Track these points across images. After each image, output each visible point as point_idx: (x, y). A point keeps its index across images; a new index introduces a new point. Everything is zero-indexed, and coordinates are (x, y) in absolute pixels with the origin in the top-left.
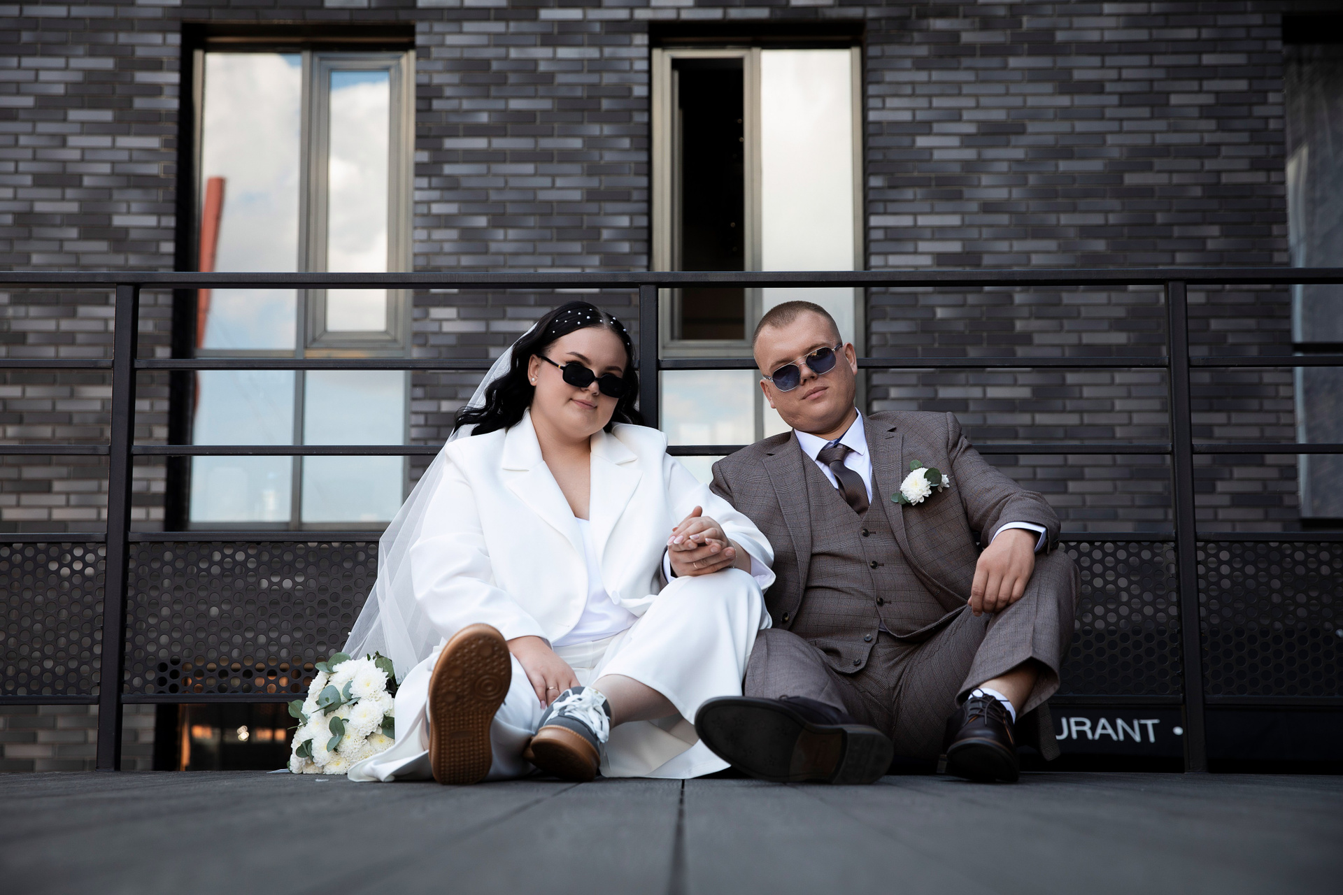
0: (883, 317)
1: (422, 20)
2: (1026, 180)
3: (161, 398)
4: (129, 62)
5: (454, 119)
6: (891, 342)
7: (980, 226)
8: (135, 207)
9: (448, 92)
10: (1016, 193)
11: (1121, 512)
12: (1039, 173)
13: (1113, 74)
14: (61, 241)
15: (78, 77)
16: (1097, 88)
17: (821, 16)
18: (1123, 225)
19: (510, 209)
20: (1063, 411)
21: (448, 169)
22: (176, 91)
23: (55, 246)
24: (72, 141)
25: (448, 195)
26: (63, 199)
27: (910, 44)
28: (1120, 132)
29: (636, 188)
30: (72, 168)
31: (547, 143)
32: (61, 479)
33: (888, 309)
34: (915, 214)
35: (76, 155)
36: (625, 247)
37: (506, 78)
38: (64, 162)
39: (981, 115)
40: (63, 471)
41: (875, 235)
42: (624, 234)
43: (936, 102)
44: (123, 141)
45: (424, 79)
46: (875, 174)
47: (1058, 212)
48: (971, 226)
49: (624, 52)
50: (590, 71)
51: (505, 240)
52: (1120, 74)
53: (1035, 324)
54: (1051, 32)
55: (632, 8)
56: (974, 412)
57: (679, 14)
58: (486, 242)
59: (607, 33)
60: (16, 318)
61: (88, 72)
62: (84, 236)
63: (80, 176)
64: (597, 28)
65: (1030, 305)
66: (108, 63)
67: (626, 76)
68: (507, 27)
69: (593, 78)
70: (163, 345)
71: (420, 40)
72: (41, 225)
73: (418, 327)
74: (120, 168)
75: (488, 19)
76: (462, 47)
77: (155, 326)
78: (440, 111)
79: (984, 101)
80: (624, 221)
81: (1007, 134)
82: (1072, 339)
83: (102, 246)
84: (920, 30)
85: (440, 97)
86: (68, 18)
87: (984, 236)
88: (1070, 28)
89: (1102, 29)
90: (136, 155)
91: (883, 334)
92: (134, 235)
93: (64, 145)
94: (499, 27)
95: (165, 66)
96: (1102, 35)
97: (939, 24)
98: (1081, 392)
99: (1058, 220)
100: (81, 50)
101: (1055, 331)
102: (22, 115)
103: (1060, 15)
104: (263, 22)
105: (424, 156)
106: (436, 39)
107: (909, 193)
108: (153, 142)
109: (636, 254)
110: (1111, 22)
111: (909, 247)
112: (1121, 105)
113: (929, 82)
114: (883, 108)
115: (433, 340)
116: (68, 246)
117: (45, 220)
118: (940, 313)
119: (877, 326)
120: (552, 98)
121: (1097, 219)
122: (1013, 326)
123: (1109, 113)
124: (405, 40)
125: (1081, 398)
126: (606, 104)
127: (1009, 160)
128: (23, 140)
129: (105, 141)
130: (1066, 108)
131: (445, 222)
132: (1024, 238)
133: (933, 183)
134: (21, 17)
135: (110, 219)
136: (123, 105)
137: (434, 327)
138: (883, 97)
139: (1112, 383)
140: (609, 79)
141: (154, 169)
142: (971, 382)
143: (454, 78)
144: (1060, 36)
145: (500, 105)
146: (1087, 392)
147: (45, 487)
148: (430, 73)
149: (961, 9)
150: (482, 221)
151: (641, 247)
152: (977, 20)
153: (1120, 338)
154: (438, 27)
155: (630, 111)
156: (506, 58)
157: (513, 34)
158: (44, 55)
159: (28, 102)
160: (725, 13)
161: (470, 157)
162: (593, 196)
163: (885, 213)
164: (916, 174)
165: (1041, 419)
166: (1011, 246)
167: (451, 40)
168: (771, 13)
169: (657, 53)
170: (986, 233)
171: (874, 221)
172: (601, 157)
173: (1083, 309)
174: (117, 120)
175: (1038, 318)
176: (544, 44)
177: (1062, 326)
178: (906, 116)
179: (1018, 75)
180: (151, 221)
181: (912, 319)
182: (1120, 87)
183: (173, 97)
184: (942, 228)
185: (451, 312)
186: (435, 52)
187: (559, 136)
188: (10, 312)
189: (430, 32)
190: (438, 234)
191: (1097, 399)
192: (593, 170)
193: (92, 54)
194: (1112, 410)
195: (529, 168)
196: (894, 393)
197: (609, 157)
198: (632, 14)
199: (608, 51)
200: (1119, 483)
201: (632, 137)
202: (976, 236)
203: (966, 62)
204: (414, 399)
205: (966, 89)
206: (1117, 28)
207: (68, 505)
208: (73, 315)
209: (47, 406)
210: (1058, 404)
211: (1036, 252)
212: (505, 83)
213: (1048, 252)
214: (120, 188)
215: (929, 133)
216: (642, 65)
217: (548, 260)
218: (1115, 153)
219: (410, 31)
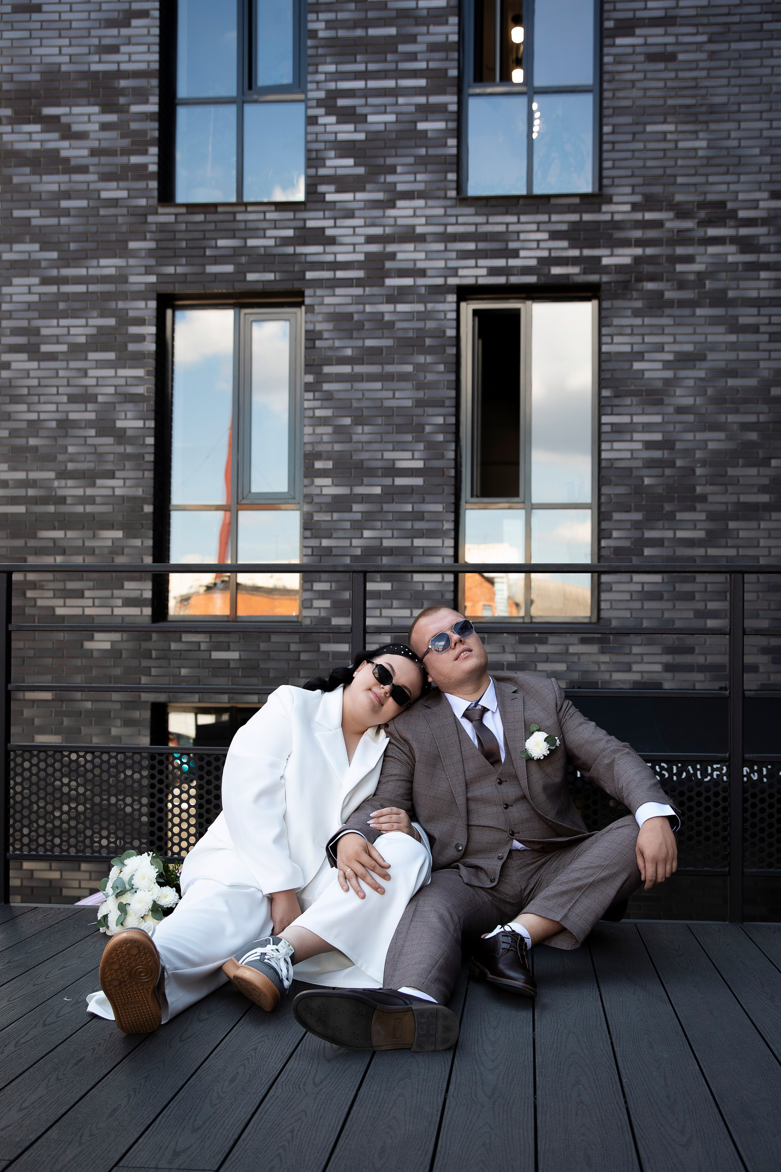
0: (609, 483)
1: (309, 288)
2: (706, 391)
3: (148, 538)
4: (125, 320)
5: (330, 353)
6: (614, 500)
7: (675, 423)
8: (129, 415)
9: (326, 335)
10: (699, 401)
11: (761, 613)
12: (714, 387)
13: (765, 320)
14: (85, 437)
15: (93, 331)
16: (755, 329)
17: (571, 281)
18: (769, 423)
19: (366, 413)
20: (726, 546)
21: (326, 387)
22: (154, 338)
23: (82, 440)
24: (91, 373)
25: (326, 404)
26: (86, 411)
27: (631, 299)
28: (769, 359)
29: (448, 398)
30: (91, 391)
31: (390, 369)
32: (89, 589)
33: (613, 478)
34: (631, 415)
35: (93, 382)
36: (440, 438)
37: (363, 325)
38: (86, 386)
39: (677, 348)
40: (91, 584)
41: (605, 428)
42: (441, 429)
43: (647, 339)
44: (122, 372)
45: (310, 327)
46: (606, 388)
47: (726, 413)
48: (668, 423)
49: (440, 307)
50: (418, 320)
51: (363, 433)
52: (770, 320)
53: (709, 489)
54: (724, 291)
55: (446, 277)
56: (667, 547)
57: (477, 281)
58: (350, 435)
59: (429, 294)
60: (59, 487)
61: (100, 328)
62: (98, 435)
63: (96, 395)
64: (423, 290)
65: (706, 476)
66: (111, 322)
67: (442, 322)
68: (364, 291)
69: (420, 325)
70: (148, 504)
71: (307, 301)
72: (73, 428)
73: (307, 491)
74: (120, 390)
75: (351, 286)
76: (335, 305)
77: (143, 491)
78: (321, 348)
79: (679, 338)
80: (440, 420)
81: (694, 360)
82: (733, 499)
83: (110, 440)
84: (637, 290)
85: (321, 339)
86: (87, 292)
87: (677, 429)
88: (738, 288)
89: (759, 289)
90: (130, 381)
91: (609, 495)
92: (129, 433)
93: (86, 375)
94: (359, 291)
95: (147, 322)
96: (759, 293)
97: (650, 286)
98: (738, 534)
99: (726, 418)
100: (95, 313)
101: (722, 494)
102: (60, 357)
103: (731, 280)
104: (208, 291)
105: (310, 378)
106: (318, 300)
107: (628, 401)
108: (140, 372)
109: (447, 442)
110: (765, 284)
111: (628, 437)
112: (770, 341)
113: (643, 325)
114: (612, 343)
115: (316, 500)
116: (90, 441)
117: (75, 424)
118: (647, 481)
119: (605, 490)
120: (394, 338)
121: (752, 418)
122: (694, 490)
123: (762, 346)
124: (299, 300)
125: (738, 538)
126: (428, 342)
127: (694, 378)
128: (61, 373)
129: (111, 372)
130: (734, 343)
131: (324, 421)
132: (704, 431)
133: (644, 394)
134: (59, 293)
135: (115, 423)
136: (121, 349)
137: (317, 491)
138: (612, 336)
139: (759, 528)
140: (431, 325)
141: (141, 390)
142: (666, 527)
143: (330, 326)
144: (731, 294)
145: (359, 343)
146: (742, 534)
147: (80, 594)
148: (314, 323)
149: (665, 275)
150: (347, 421)
151: (451, 437)
152: (675, 283)
153: (764, 498)
154: (319, 292)
155: (444, 347)
156: (364, 312)
157: (367, 296)
158: (73, 317)
159: (64, 348)
160: (507, 279)
161: (340, 378)
162: (419, 403)
163: (612, 414)
164: (633, 388)
165: (712, 552)
166: (695, 436)
167: (327, 300)
168: (538, 279)
169: (463, 305)
170: (678, 427)
171: (605, 419)
172: (425, 378)
173: (741, 478)
174: (118, 359)
175: (711, 484)
176: (388, 302)
177: (727, 490)
178: (627, 349)
179: (702, 321)
180: (140, 424)
181: (628, 485)
182: (770, 329)
183: (152, 342)
184: (649, 424)
185: (328, 481)
186: (317, 309)
187: (397, 364)
188: (56, 483)
189: (314, 296)
190: (320, 430)
191: (748, 538)
192: (420, 386)
193: (102, 316)
194: (758, 546)
195: (378, 385)
196: (615, 534)
197: (430, 377)
198: (446, 281)
199: (430, 306)
200: (760, 594)
201: (445, 364)
202: (672, 429)
203: (668, 311)
204: (305, 538)
205: (667, 330)
206: (769, 288)
207: (94, 606)
208: (93, 485)
209: (79, 543)
210: (723, 541)
211: (711, 440)
212: (363, 329)
213: (719, 440)
214: (120, 403)
215: (642, 360)
216: (453, 315)
217: (390, 447)
218: (765, 374)
219: (302, 294)
